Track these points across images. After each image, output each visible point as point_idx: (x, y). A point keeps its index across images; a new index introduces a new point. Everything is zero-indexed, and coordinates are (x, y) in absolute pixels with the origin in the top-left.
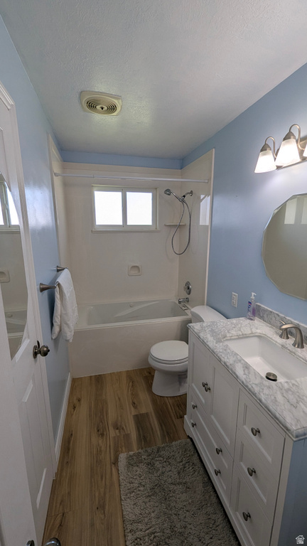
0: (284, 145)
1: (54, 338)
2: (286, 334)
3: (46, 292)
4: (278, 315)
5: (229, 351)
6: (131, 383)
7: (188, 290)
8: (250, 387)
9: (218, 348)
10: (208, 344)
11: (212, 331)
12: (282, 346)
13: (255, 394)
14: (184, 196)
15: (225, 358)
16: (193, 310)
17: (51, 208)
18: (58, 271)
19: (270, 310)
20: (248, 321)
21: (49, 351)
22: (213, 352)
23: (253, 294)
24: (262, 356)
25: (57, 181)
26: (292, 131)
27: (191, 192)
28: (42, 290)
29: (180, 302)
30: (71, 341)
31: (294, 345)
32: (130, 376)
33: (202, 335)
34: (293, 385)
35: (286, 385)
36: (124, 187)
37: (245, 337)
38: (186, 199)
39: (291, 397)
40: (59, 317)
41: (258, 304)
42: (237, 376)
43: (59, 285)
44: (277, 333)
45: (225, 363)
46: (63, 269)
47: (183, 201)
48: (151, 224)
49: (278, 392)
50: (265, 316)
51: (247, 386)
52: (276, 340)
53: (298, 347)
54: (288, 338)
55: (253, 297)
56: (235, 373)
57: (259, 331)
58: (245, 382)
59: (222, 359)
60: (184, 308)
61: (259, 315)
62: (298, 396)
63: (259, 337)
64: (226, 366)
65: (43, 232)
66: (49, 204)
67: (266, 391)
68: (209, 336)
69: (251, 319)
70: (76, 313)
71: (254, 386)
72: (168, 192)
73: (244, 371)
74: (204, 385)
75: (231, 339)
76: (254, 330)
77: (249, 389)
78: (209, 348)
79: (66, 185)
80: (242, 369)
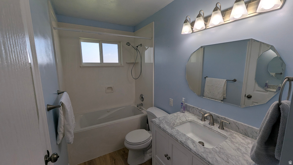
0: (198, 20)
1: (58, 143)
2: (204, 119)
3: (51, 111)
4: (197, 108)
5: (180, 133)
6: (113, 161)
7: (142, 98)
8: (200, 154)
9: (173, 132)
10: (167, 130)
11: (166, 122)
12: (204, 125)
13: (204, 159)
14: (137, 47)
15: (180, 139)
16: (148, 110)
17: (52, 50)
18: (59, 94)
19: (193, 106)
20: (182, 113)
21: (58, 157)
22: (171, 136)
23: (183, 98)
24: (193, 132)
25: (55, 32)
26: (200, 13)
27: (141, 45)
28: (49, 109)
29: (138, 106)
30: (72, 143)
31: (210, 124)
32: (112, 156)
33: (161, 125)
34: (220, 148)
35: (217, 149)
36: (101, 41)
37: (183, 123)
38: (138, 49)
39: (223, 156)
40: (63, 127)
41: (186, 104)
42: (190, 149)
43: (62, 104)
44: (199, 119)
45: (181, 142)
46: (63, 92)
47: (137, 49)
48: (118, 62)
49: (216, 155)
50: (190, 110)
51: (198, 155)
52: (200, 122)
53: (212, 125)
54: (205, 121)
55: (183, 100)
56: (189, 147)
57: (190, 119)
58: (196, 152)
59: (178, 139)
60: (140, 109)
61: (187, 109)
62: (226, 155)
63: (190, 122)
64: (182, 143)
65: (47, 67)
66: (50, 48)
67: (210, 156)
68: (166, 126)
69: (183, 113)
70: (74, 122)
71: (202, 153)
72: (128, 44)
73: (193, 144)
74: (166, 156)
75: (177, 126)
76: (187, 119)
77: (200, 156)
78: (168, 134)
79: (60, 37)
80: (191, 143)
